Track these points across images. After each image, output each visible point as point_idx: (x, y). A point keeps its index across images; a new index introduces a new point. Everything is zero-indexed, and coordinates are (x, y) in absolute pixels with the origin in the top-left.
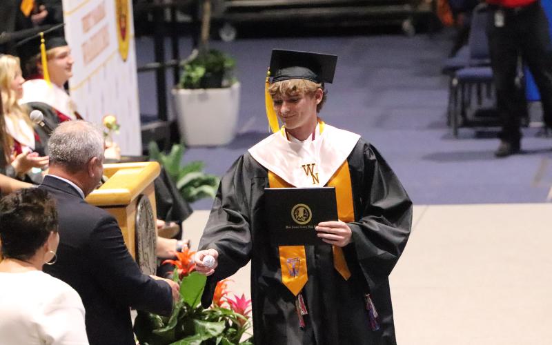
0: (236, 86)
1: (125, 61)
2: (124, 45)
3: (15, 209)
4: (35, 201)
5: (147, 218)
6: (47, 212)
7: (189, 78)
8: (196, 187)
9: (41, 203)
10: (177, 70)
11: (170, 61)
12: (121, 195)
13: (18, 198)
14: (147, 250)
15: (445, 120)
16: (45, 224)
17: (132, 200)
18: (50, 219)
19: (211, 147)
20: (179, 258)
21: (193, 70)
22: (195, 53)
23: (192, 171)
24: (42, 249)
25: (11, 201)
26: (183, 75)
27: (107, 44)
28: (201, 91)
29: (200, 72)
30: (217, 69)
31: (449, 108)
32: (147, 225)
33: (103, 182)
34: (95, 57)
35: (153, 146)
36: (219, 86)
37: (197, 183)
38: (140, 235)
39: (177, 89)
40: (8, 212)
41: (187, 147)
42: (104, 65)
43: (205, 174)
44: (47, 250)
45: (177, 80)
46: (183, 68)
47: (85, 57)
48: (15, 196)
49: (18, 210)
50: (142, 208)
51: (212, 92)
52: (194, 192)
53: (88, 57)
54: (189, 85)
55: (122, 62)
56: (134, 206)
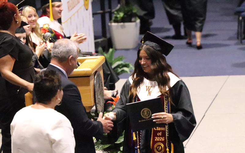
0: (138, 21)
1: (87, 10)
2: (86, 2)
3: (40, 80)
4: (50, 76)
5: (99, 82)
6: (56, 80)
7: (116, 17)
8: (120, 68)
9: (52, 77)
10: (111, 14)
11: (107, 10)
12: (87, 71)
13: (42, 75)
14: (100, 97)
15: (236, 36)
16: (55, 87)
17: (92, 74)
18: (57, 84)
19: (127, 50)
20: (114, 100)
21: (118, 14)
22: (119, 6)
23: (119, 60)
24: (54, 98)
25: (39, 76)
26: (114, 16)
27: (79, 2)
28: (122, 24)
29: (121, 14)
30: (129, 13)
31: (238, 31)
32: (99, 85)
33: (79, 65)
34: (73, 8)
35: (100, 49)
36: (130, 21)
37: (121, 67)
38: (96, 90)
39: (111, 23)
40: (38, 82)
41: (116, 50)
42: (78, 12)
43: (125, 62)
44: (57, 99)
45: (110, 19)
46: (113, 13)
47: (69, 8)
48: (41, 74)
49: (43, 80)
50: (97, 77)
51: (127, 24)
52: (120, 70)
53: (70, 9)
54: (116, 21)
55: (85, 10)
56: (94, 77)
